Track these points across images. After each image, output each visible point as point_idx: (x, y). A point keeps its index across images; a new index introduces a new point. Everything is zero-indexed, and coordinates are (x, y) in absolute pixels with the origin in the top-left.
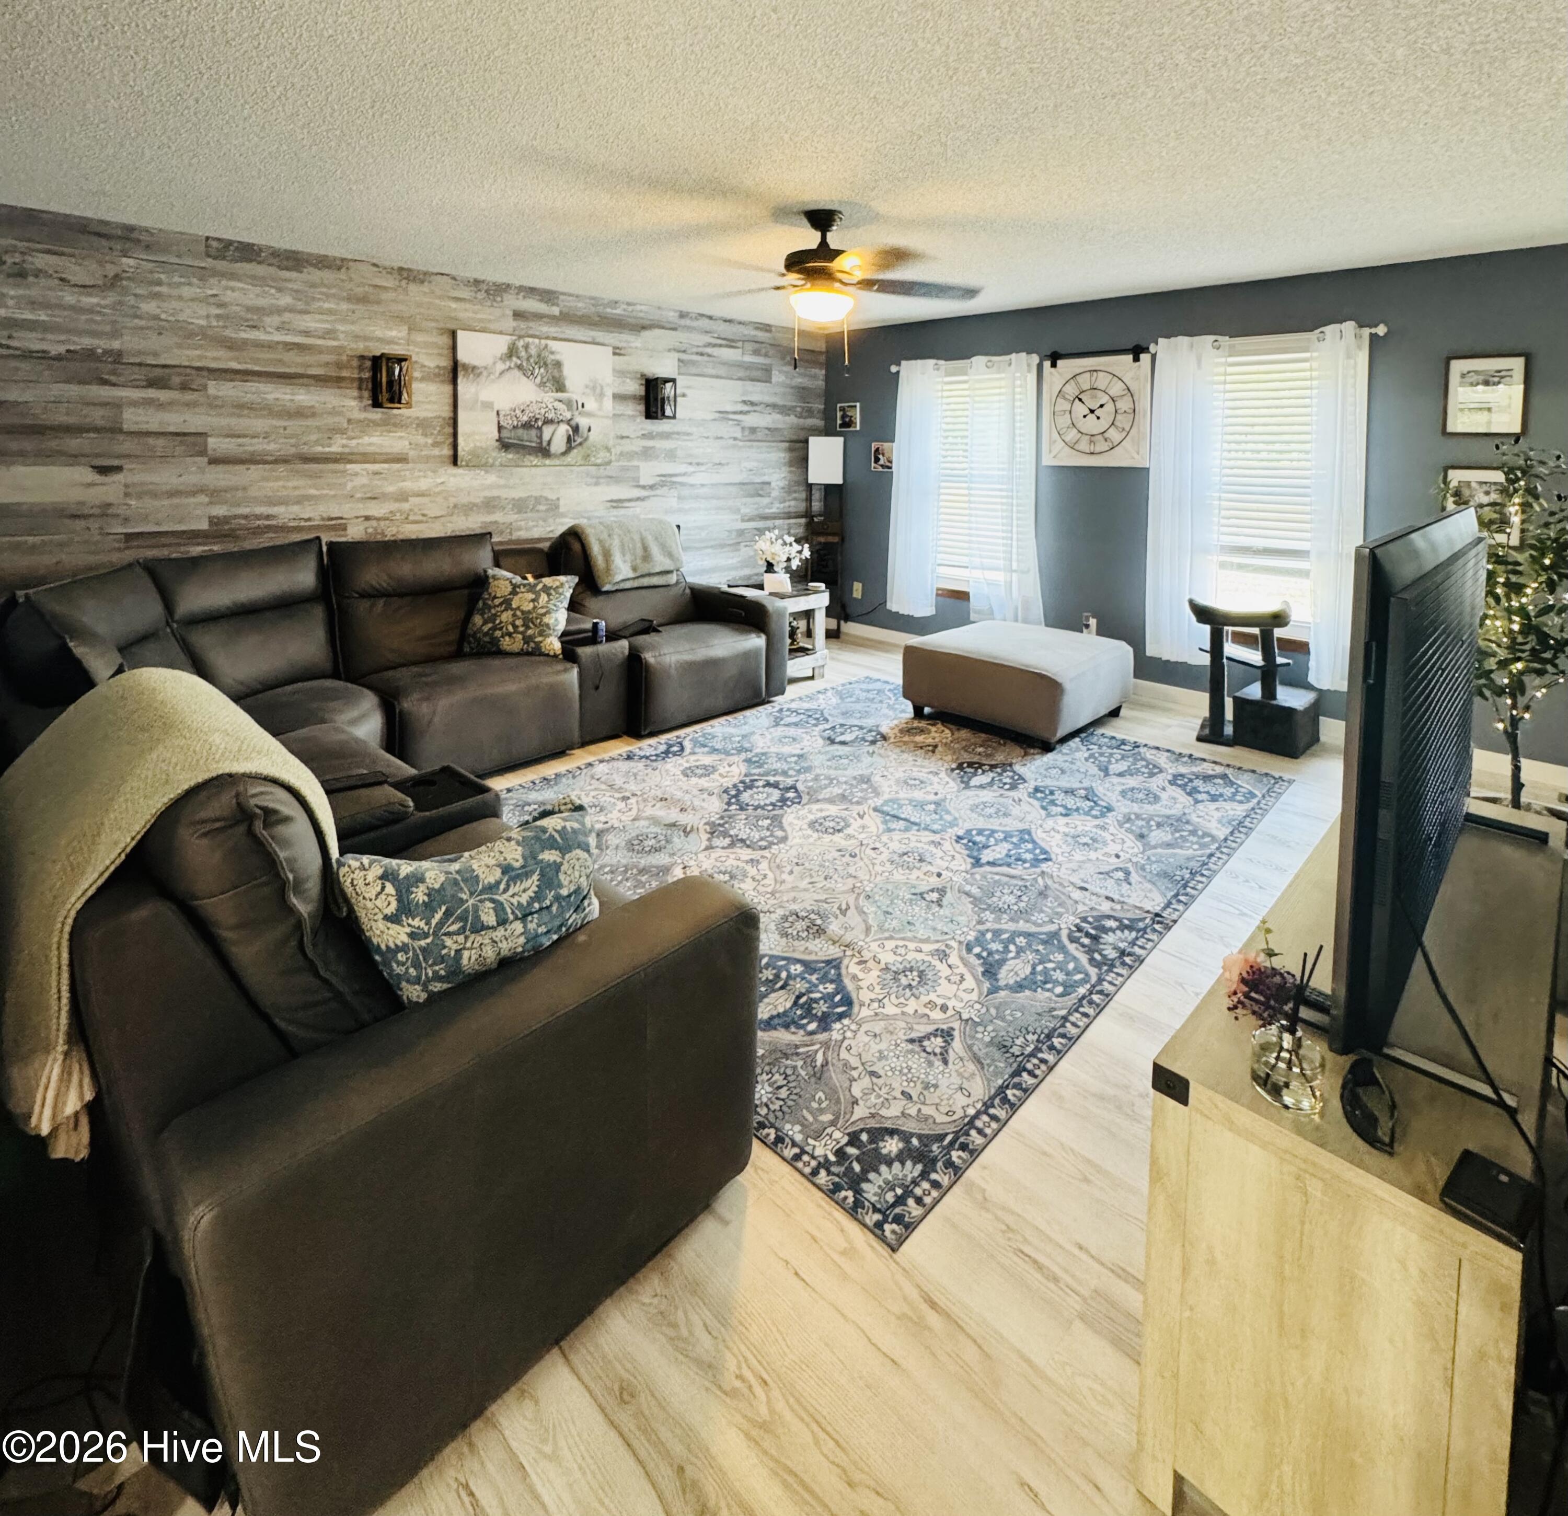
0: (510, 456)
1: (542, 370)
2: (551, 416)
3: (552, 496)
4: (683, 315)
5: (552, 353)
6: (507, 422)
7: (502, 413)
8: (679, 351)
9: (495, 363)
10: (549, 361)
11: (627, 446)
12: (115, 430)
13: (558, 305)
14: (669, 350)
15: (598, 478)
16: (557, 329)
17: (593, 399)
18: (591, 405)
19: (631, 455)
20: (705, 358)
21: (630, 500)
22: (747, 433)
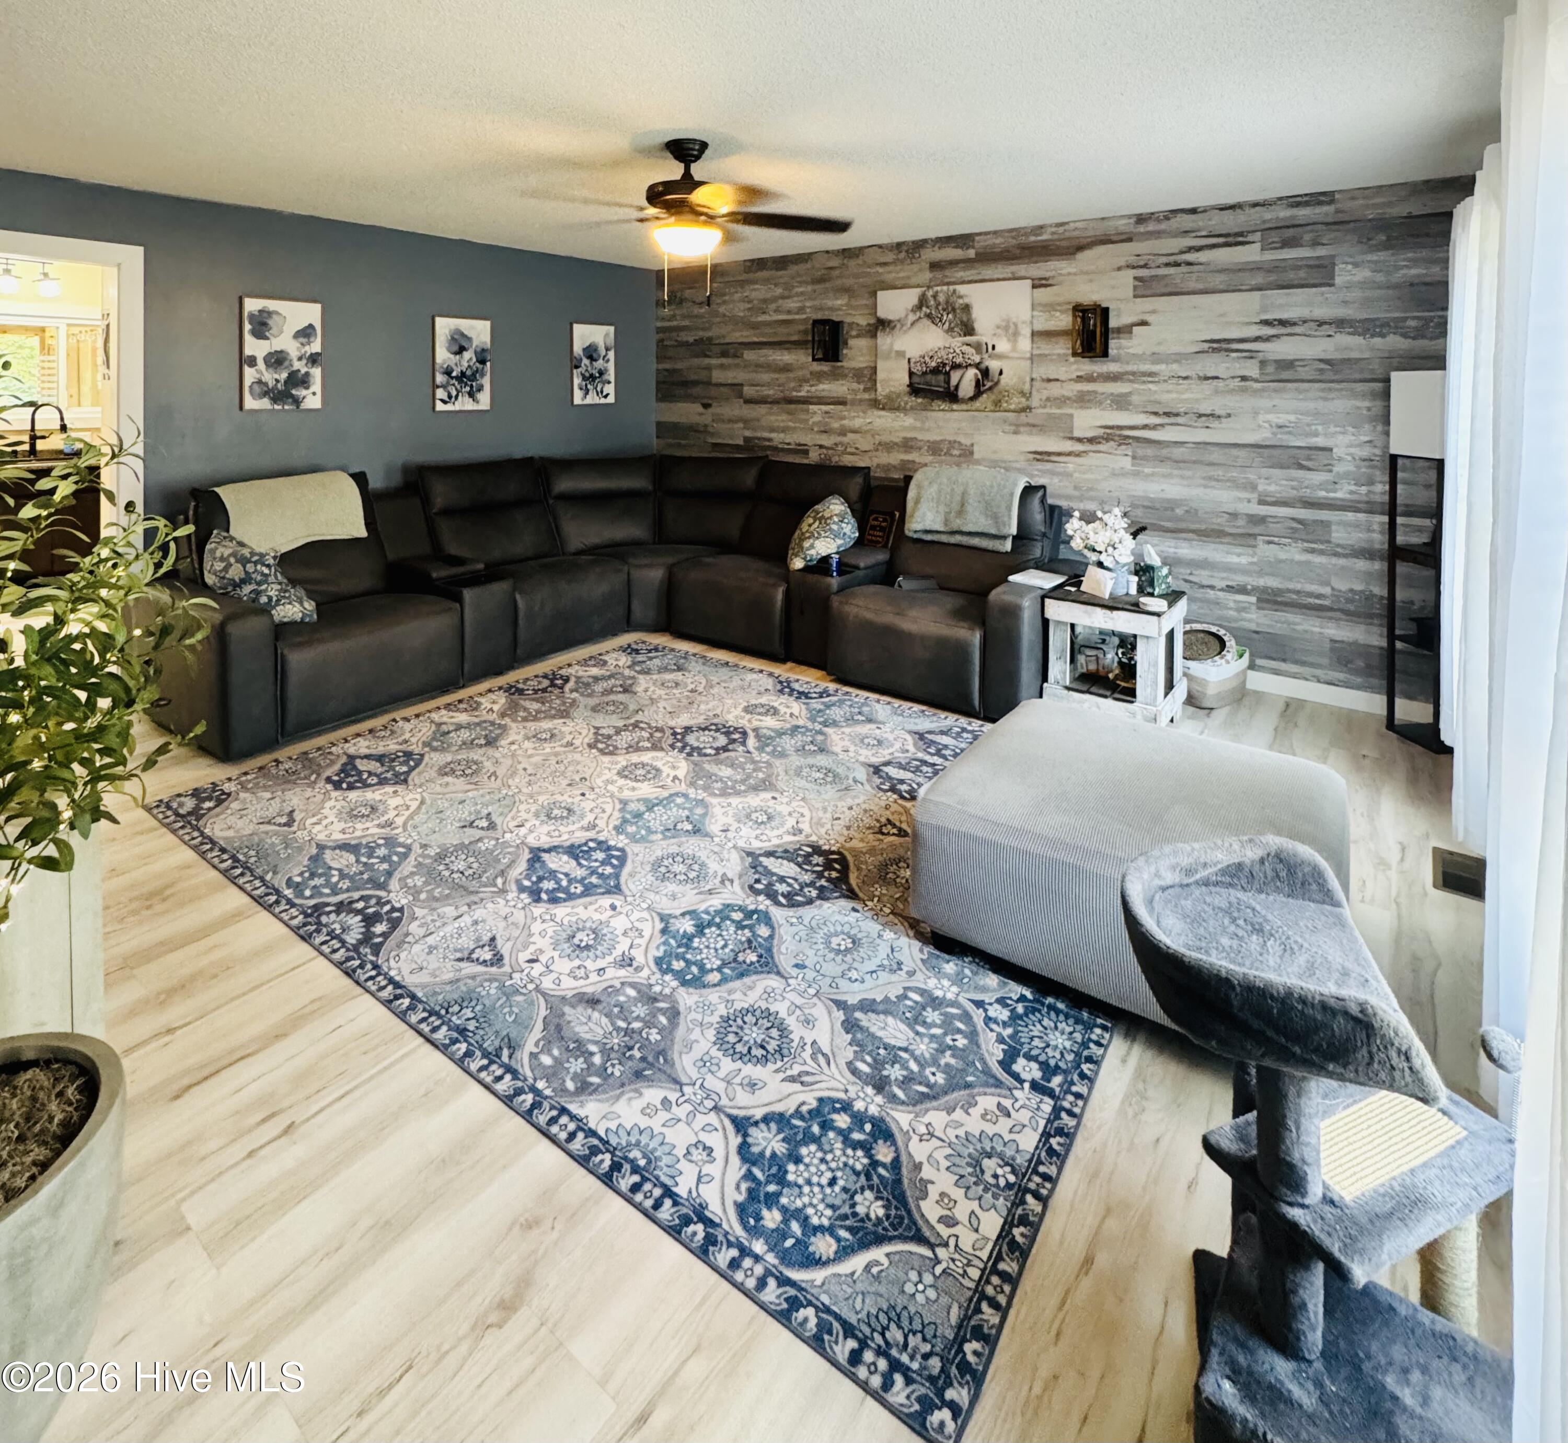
0: (920, 400)
1: (950, 316)
2: (959, 360)
3: (966, 441)
4: (1141, 219)
5: (961, 297)
6: (917, 369)
7: (912, 361)
8: (1134, 267)
9: (907, 316)
10: (957, 306)
11: (1055, 390)
12: (708, 383)
13: (973, 247)
14: (1119, 269)
15: (1017, 425)
16: (973, 272)
17: (1005, 339)
18: (1003, 346)
19: (1062, 401)
20: (1184, 269)
21: (1059, 454)
22: (1270, 369)
